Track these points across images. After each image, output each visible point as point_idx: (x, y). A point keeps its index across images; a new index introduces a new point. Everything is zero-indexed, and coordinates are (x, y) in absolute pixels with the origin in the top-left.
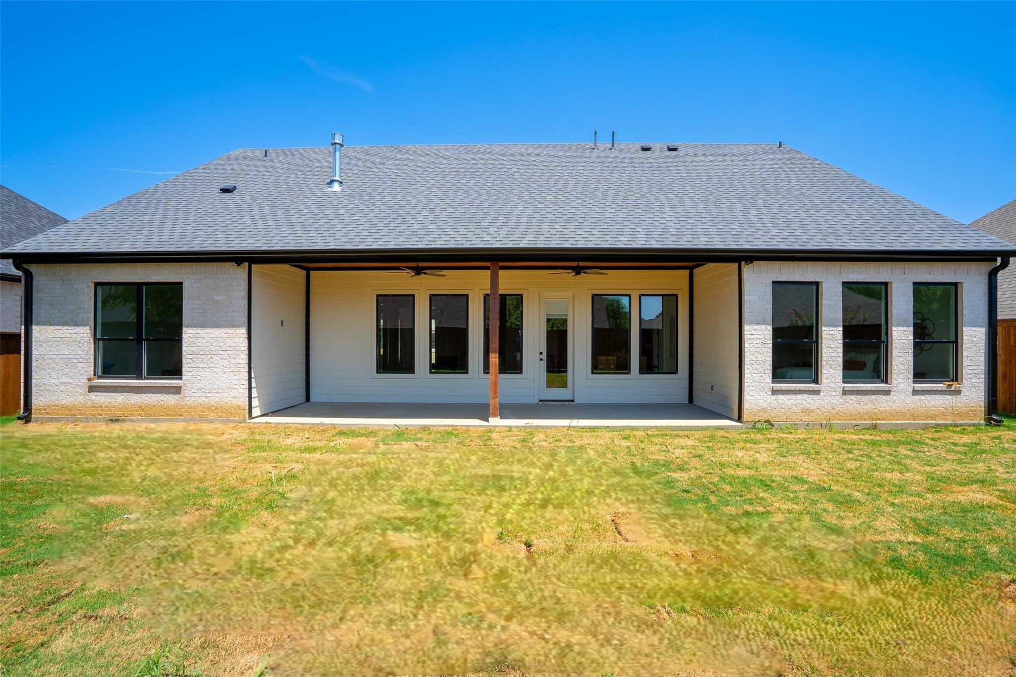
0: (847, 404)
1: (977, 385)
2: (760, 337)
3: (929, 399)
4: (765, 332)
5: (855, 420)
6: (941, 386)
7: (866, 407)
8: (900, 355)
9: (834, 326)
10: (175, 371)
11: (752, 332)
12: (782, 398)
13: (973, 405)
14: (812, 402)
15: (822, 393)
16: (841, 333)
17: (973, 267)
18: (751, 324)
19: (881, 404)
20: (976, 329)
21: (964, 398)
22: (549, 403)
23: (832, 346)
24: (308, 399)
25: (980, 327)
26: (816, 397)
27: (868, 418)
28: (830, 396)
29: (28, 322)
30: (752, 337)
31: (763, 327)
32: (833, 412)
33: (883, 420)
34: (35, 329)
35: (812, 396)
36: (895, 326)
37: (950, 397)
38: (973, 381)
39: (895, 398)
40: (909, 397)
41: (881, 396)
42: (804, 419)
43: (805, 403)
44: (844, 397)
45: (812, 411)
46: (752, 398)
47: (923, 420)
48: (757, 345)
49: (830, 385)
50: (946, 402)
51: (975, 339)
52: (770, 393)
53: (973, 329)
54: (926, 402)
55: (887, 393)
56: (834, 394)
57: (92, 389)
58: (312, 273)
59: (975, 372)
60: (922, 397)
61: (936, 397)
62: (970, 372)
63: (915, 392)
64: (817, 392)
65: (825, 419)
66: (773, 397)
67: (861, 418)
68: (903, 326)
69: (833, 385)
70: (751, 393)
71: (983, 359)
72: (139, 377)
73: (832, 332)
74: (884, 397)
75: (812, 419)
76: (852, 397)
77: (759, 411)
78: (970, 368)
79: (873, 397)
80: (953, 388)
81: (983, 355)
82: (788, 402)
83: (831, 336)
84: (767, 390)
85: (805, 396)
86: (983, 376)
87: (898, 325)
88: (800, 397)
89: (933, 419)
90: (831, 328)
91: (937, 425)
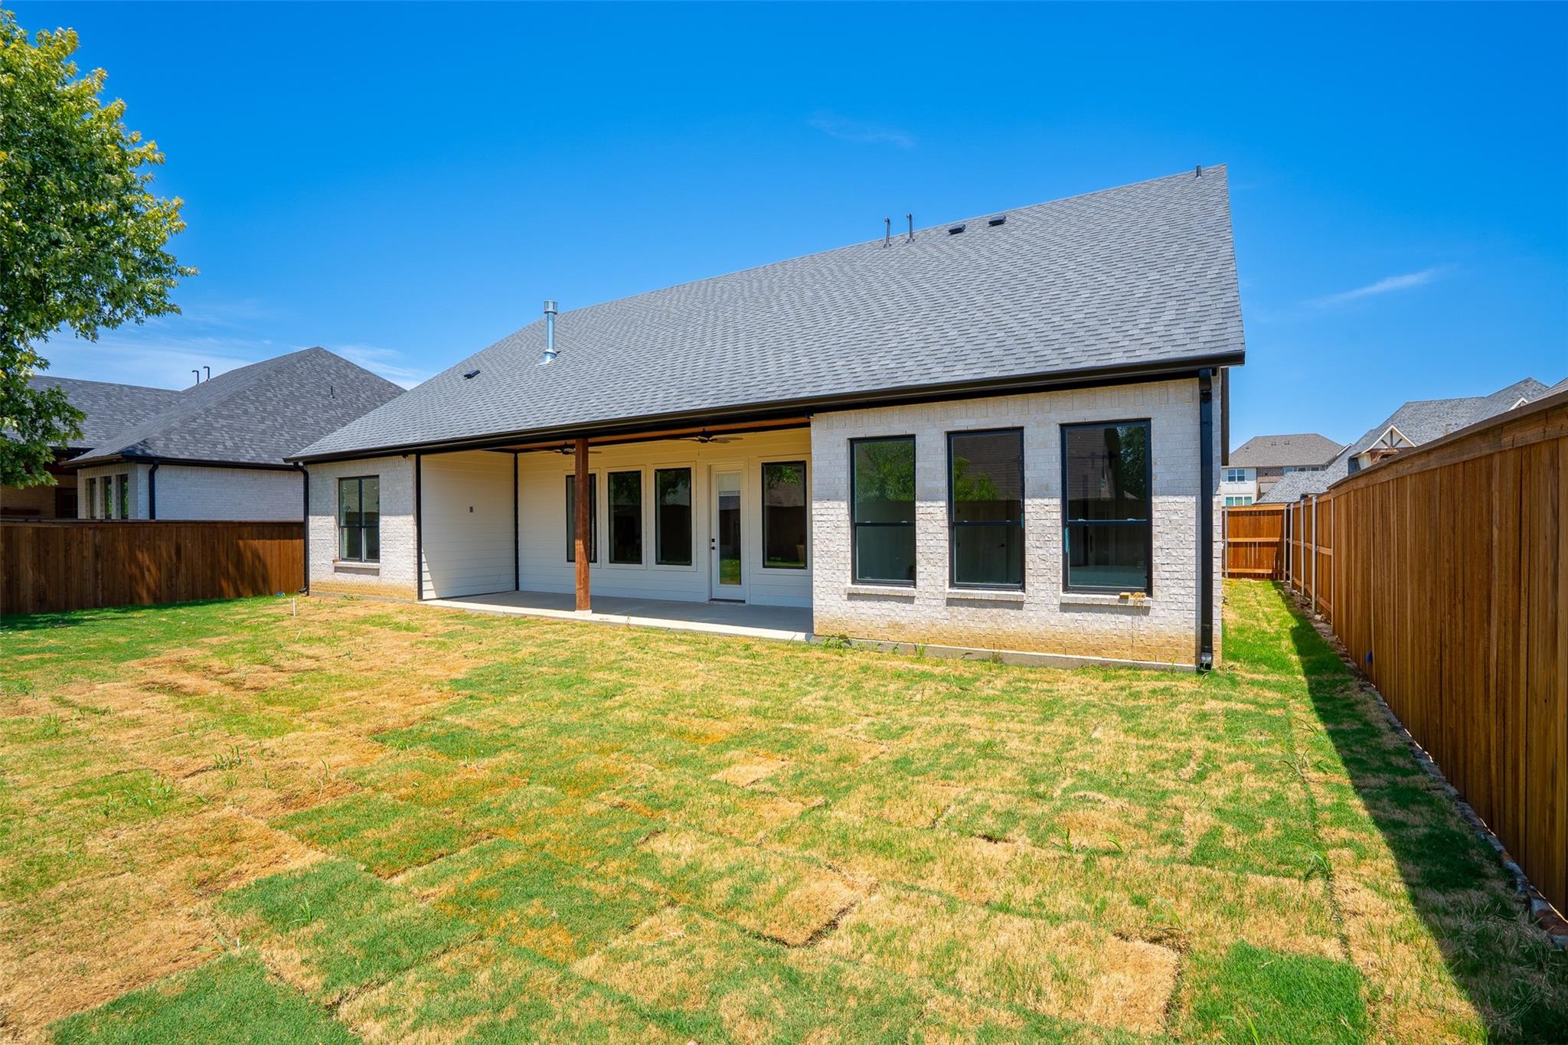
0: (955, 620)
1: (1180, 599)
2: (831, 518)
3: (1089, 619)
4: (838, 512)
5: (967, 645)
6: (1111, 599)
7: (984, 626)
8: (1038, 544)
9: (933, 500)
10: (374, 554)
11: (823, 511)
12: (862, 606)
13: (1173, 634)
14: (903, 614)
15: (916, 602)
16: (945, 510)
17: (1171, 390)
18: (820, 500)
19: (1009, 622)
20: (1177, 499)
21: (1156, 621)
22: (721, 603)
23: (931, 531)
24: (517, 588)
25: (1187, 495)
26: (908, 606)
27: (988, 642)
28: (929, 606)
29: (306, 514)
30: (821, 518)
31: (835, 504)
32: (934, 630)
33: (1012, 648)
34: (310, 518)
35: (901, 605)
36: (1029, 498)
37: (1129, 618)
38: (1173, 591)
39: (1031, 614)
40: (1054, 612)
41: (1007, 610)
42: (892, 638)
43: (893, 614)
44: (950, 609)
45: (903, 627)
46: (823, 603)
47: (1079, 654)
48: (828, 530)
49: (929, 589)
50: (1121, 626)
51: (1175, 517)
52: (846, 597)
53: (1171, 499)
54: (1085, 624)
55: (1018, 605)
56: (934, 603)
57: (337, 569)
58: (519, 455)
59: (1176, 575)
60: (1076, 616)
61: (1103, 616)
62: (1167, 575)
63: (1065, 607)
64: (910, 599)
65: (923, 640)
66: (850, 604)
67: (976, 642)
68: (1043, 497)
69: (932, 590)
70: (821, 597)
71: (1193, 552)
72: (361, 561)
73: (930, 510)
74: (1012, 612)
75: (903, 638)
76: (962, 609)
77: (832, 622)
78: (1167, 568)
79: (995, 611)
80: (1130, 604)
81: (1193, 545)
82: (870, 612)
83: (929, 517)
84: (841, 592)
85: (892, 604)
86: (1193, 584)
87: (1034, 496)
88: (886, 605)
89: (1097, 653)
90: (929, 504)
91: (1104, 665)
